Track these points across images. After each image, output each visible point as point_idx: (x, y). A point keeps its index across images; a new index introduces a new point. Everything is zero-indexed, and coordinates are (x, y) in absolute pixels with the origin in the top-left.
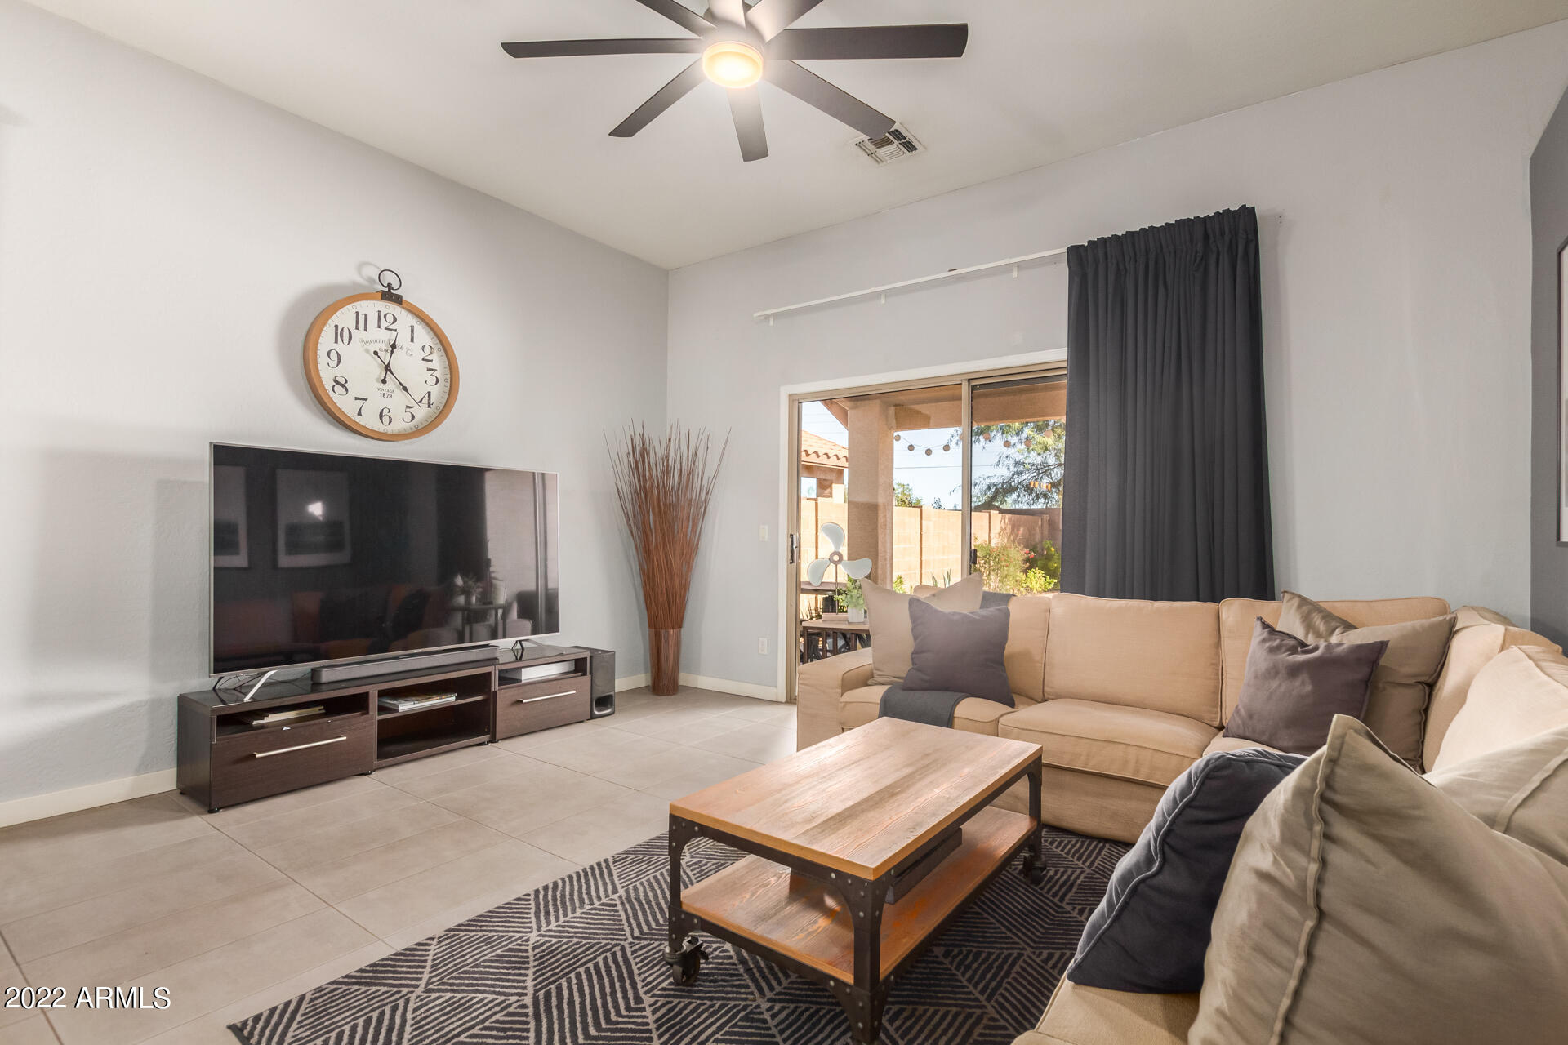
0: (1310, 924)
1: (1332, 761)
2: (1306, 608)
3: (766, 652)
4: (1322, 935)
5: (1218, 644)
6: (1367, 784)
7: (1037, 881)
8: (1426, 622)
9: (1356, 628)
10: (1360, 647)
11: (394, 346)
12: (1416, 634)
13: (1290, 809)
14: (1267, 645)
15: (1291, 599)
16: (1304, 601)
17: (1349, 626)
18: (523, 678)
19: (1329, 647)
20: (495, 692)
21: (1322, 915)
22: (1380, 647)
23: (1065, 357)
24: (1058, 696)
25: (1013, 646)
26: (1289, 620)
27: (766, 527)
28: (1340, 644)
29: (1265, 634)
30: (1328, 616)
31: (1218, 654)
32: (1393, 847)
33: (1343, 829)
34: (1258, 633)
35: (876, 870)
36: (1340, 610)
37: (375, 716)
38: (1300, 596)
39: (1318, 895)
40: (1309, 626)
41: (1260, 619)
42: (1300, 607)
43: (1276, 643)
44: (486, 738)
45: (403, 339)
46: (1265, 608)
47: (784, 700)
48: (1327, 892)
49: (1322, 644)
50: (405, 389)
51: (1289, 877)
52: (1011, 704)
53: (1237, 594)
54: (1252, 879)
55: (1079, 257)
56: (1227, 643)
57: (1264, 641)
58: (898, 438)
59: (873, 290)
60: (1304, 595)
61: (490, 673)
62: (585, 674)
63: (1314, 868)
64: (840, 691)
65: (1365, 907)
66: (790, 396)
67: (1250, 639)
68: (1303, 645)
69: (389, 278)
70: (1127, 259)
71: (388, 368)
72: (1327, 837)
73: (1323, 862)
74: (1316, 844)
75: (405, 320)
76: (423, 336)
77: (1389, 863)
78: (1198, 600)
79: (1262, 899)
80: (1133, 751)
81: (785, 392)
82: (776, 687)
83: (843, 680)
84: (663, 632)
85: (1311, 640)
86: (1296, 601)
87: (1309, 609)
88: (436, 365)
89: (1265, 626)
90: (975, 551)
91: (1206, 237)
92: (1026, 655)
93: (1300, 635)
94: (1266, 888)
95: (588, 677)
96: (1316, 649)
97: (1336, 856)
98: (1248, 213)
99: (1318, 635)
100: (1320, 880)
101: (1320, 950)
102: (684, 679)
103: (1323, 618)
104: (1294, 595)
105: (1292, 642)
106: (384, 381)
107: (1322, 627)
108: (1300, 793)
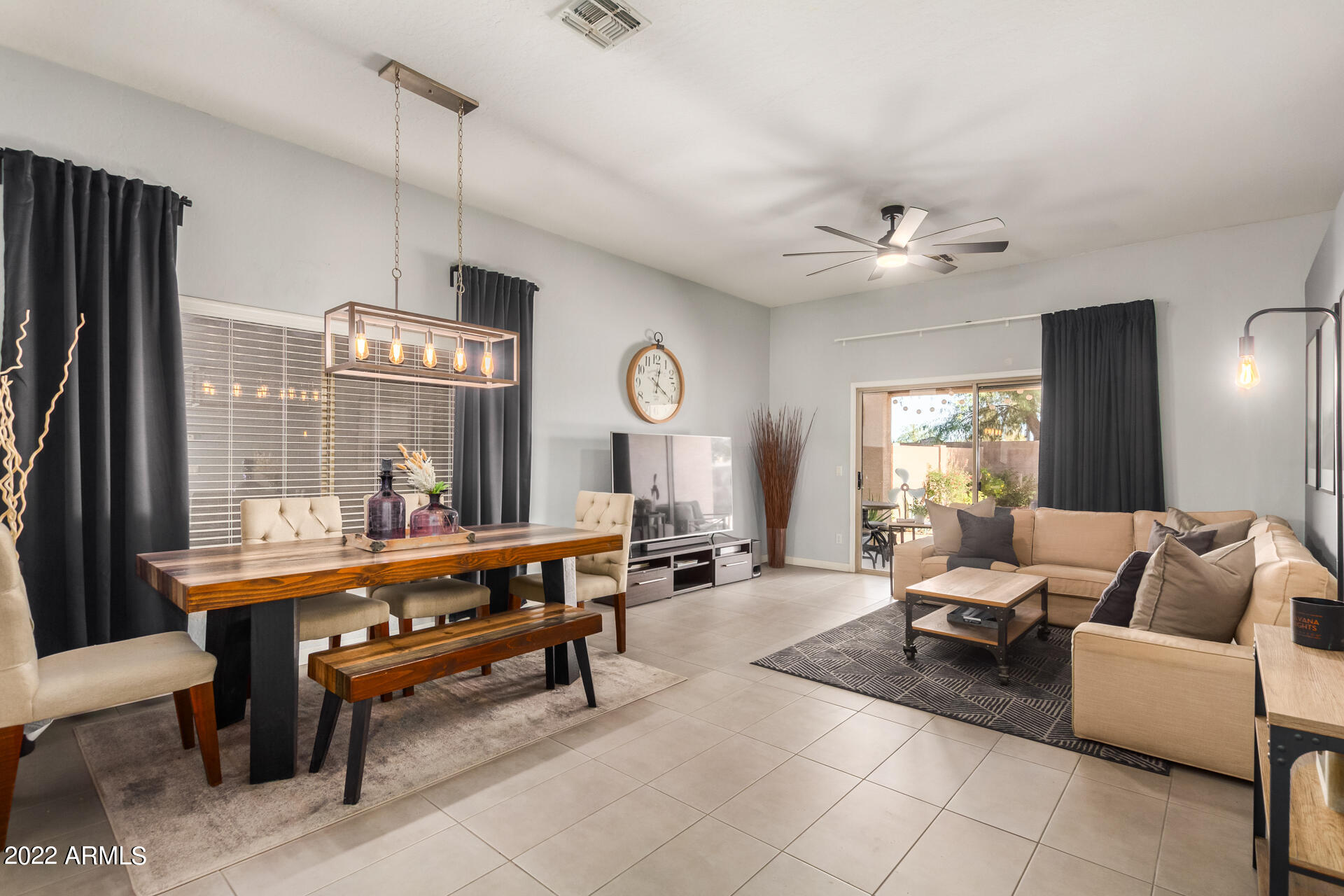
0: (1161, 583)
1: (1166, 544)
2: (1180, 516)
3: (841, 542)
4: (1164, 585)
5: (1133, 534)
6: (1174, 549)
7: (1045, 639)
8: (1237, 522)
9: (1204, 525)
10: (1204, 533)
11: (659, 373)
12: (1232, 527)
13: (1157, 557)
14: (1159, 533)
15: (1172, 511)
16: (1179, 512)
17: (1201, 524)
18: (721, 553)
19: (1189, 533)
20: (714, 560)
21: (1164, 580)
22: (1215, 532)
23: (1040, 373)
24: (1041, 563)
25: (1016, 536)
26: (1170, 520)
27: (841, 467)
28: (1194, 532)
29: (1158, 527)
30: (1191, 520)
31: (1133, 540)
32: (1181, 563)
33: (1169, 560)
34: (1154, 527)
35: (1007, 604)
36: (1199, 517)
37: (672, 569)
38: (1177, 510)
39: (1163, 576)
40: (1181, 524)
41: (1155, 521)
42: (1177, 515)
43: (1163, 532)
44: (710, 584)
45: (663, 370)
46: (1159, 516)
47: (854, 571)
48: (1166, 575)
49: (1186, 532)
50: (665, 393)
51: (1157, 573)
52: (1018, 565)
53: (1143, 509)
54: (1147, 577)
55: (1048, 320)
56: (1137, 534)
57: (1157, 531)
58: (895, 402)
59: (916, 330)
60: (1180, 509)
61: (711, 550)
62: (748, 552)
63: (1162, 569)
64: (921, 558)
65: (1174, 577)
66: (857, 389)
67: (1150, 531)
68: (1177, 533)
69: (658, 337)
70: (1078, 324)
71: (657, 385)
72: (1166, 562)
73: (1165, 568)
74: (1163, 564)
75: (664, 357)
76: (670, 366)
77: (1180, 567)
78: (1121, 511)
79: (1150, 581)
80: (1090, 583)
81: (854, 386)
82: (849, 563)
83: (922, 553)
84: (777, 530)
85: (1181, 531)
86: (1175, 512)
87: (1181, 516)
88: (674, 381)
89: (1158, 524)
90: (980, 483)
91: (1125, 314)
92: (1022, 541)
93: (1176, 529)
94: (1151, 578)
95: (750, 554)
96: (1183, 534)
97: (1168, 566)
98: (1149, 305)
99: (1186, 529)
100: (1164, 572)
101: (1164, 588)
102: (789, 560)
103: (1189, 520)
104: (1174, 509)
105: (1173, 531)
106: (656, 392)
107: (1187, 524)
108: (1159, 553)
